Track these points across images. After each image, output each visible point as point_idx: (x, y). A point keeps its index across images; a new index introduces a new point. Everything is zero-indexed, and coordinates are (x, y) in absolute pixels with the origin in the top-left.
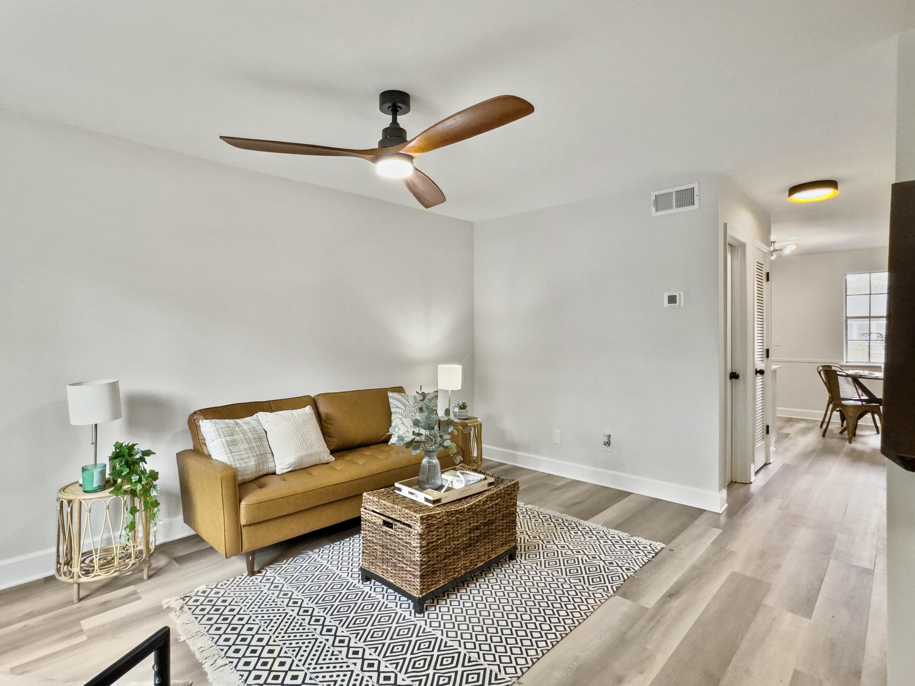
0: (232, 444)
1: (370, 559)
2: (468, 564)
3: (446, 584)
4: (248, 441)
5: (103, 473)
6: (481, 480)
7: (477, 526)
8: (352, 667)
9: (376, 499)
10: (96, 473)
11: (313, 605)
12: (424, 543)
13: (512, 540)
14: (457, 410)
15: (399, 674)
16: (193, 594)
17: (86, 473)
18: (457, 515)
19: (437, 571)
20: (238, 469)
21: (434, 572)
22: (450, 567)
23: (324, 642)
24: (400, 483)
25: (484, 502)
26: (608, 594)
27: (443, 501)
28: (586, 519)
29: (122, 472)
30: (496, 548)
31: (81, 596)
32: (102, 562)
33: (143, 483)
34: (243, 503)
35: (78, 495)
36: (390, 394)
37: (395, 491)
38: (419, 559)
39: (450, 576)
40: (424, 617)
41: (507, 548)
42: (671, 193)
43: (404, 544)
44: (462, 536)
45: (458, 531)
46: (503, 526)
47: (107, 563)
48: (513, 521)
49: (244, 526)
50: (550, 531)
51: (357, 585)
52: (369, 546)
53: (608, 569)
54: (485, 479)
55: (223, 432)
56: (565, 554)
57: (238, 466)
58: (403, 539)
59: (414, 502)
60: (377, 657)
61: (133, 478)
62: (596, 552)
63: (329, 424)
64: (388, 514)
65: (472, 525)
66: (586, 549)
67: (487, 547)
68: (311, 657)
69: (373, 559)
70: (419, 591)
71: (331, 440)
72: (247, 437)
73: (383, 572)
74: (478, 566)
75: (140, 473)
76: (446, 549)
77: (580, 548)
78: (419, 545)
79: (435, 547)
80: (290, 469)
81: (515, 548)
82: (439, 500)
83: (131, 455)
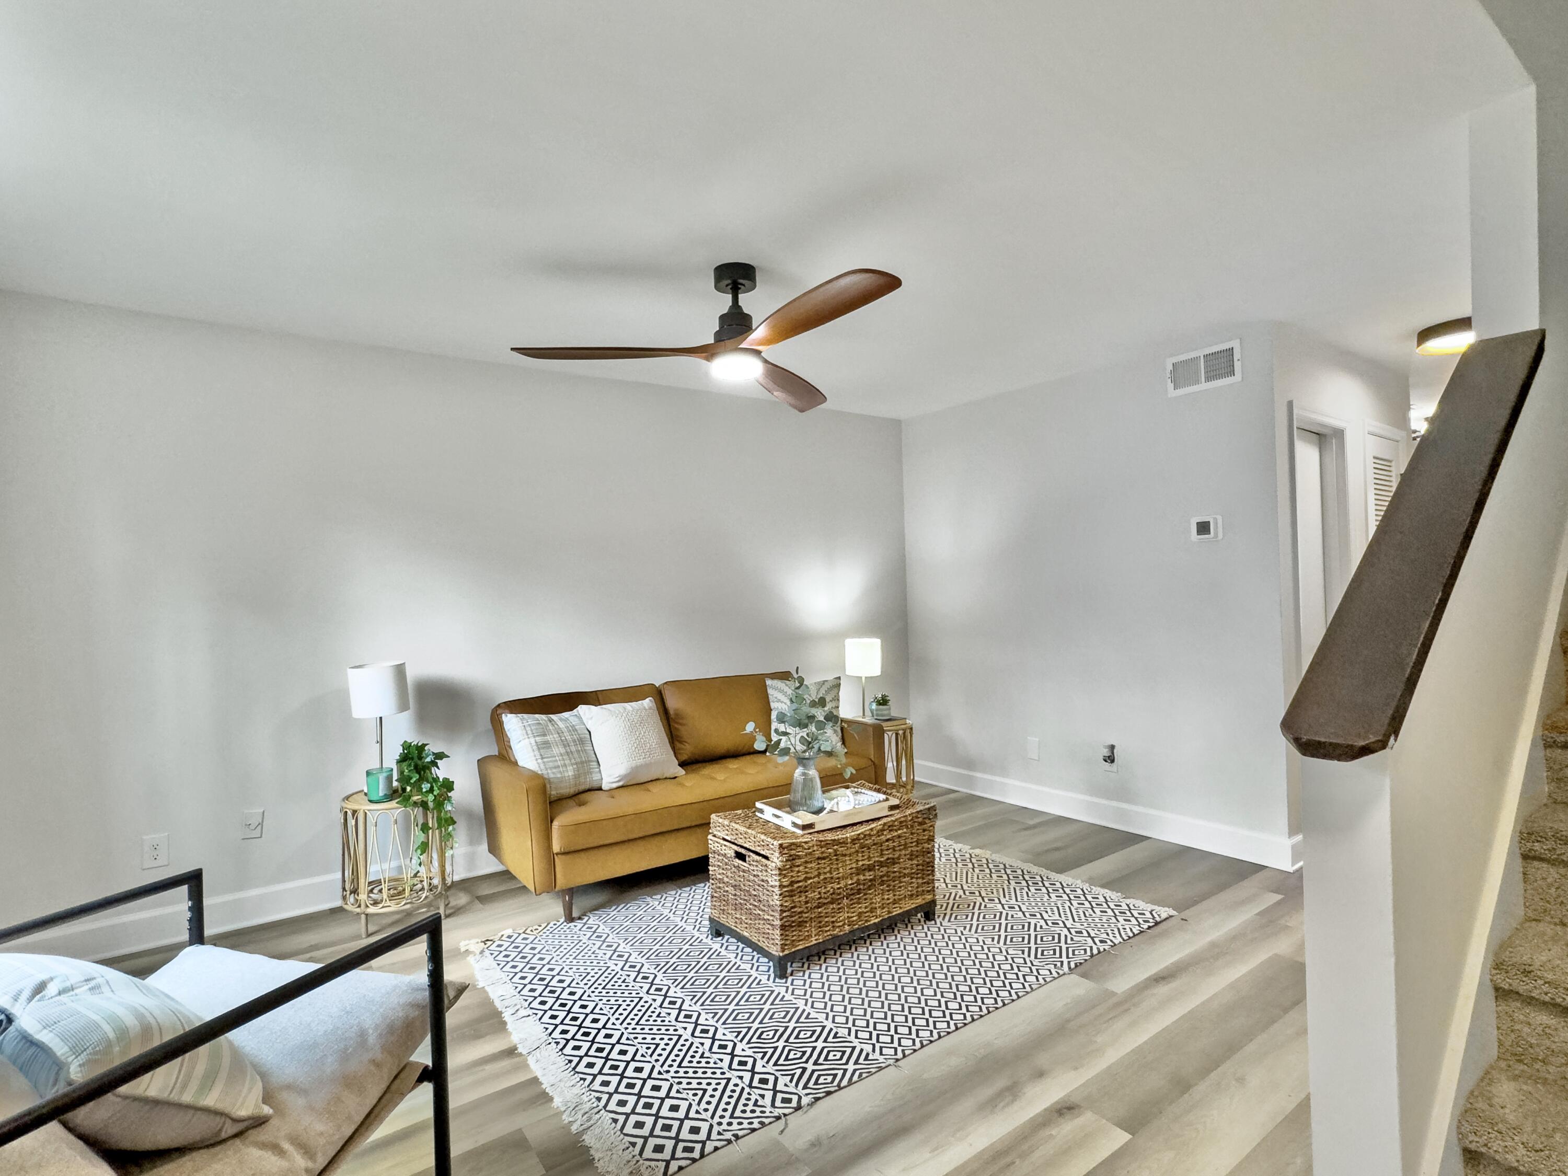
0: (543, 747)
1: (720, 906)
2: (855, 918)
3: (820, 943)
4: (565, 744)
5: (389, 779)
6: (880, 801)
7: (869, 865)
8: (681, 1032)
9: (726, 822)
10: (382, 777)
11: (643, 960)
12: (786, 882)
13: (928, 891)
14: (874, 706)
15: (738, 1044)
16: (496, 938)
17: (371, 778)
18: (836, 847)
19: (806, 922)
20: (552, 780)
21: (801, 924)
22: (826, 920)
23: (650, 1002)
24: (763, 803)
25: (878, 832)
26: (1059, 971)
27: (817, 828)
28: (1060, 871)
29: (411, 778)
30: (900, 900)
31: (370, 932)
32: (392, 892)
33: (435, 793)
34: (556, 824)
35: (363, 806)
36: (769, 682)
37: (757, 814)
38: (778, 903)
39: (826, 931)
40: (786, 982)
41: (919, 901)
42: (1198, 358)
43: (760, 882)
44: (843, 878)
45: (838, 869)
46: (912, 869)
47: (397, 894)
48: (928, 863)
49: (557, 854)
50: (999, 886)
51: (705, 940)
52: (719, 888)
53: (1072, 939)
54: (887, 800)
55: (532, 731)
56: (1012, 916)
57: (552, 776)
58: (758, 876)
59: (778, 827)
60: (715, 1024)
61: (423, 786)
62: (1060, 916)
63: (681, 724)
64: (740, 842)
65: (861, 863)
66: (1047, 912)
67: (886, 897)
68: (631, 1016)
69: (724, 905)
70: (779, 947)
71: (683, 746)
72: (563, 738)
73: (736, 923)
74: (872, 922)
75: (431, 780)
76: (820, 893)
77: (1038, 910)
78: (777, 884)
79: (802, 889)
80: (621, 784)
81: (933, 902)
82: (811, 826)
83: (420, 758)
